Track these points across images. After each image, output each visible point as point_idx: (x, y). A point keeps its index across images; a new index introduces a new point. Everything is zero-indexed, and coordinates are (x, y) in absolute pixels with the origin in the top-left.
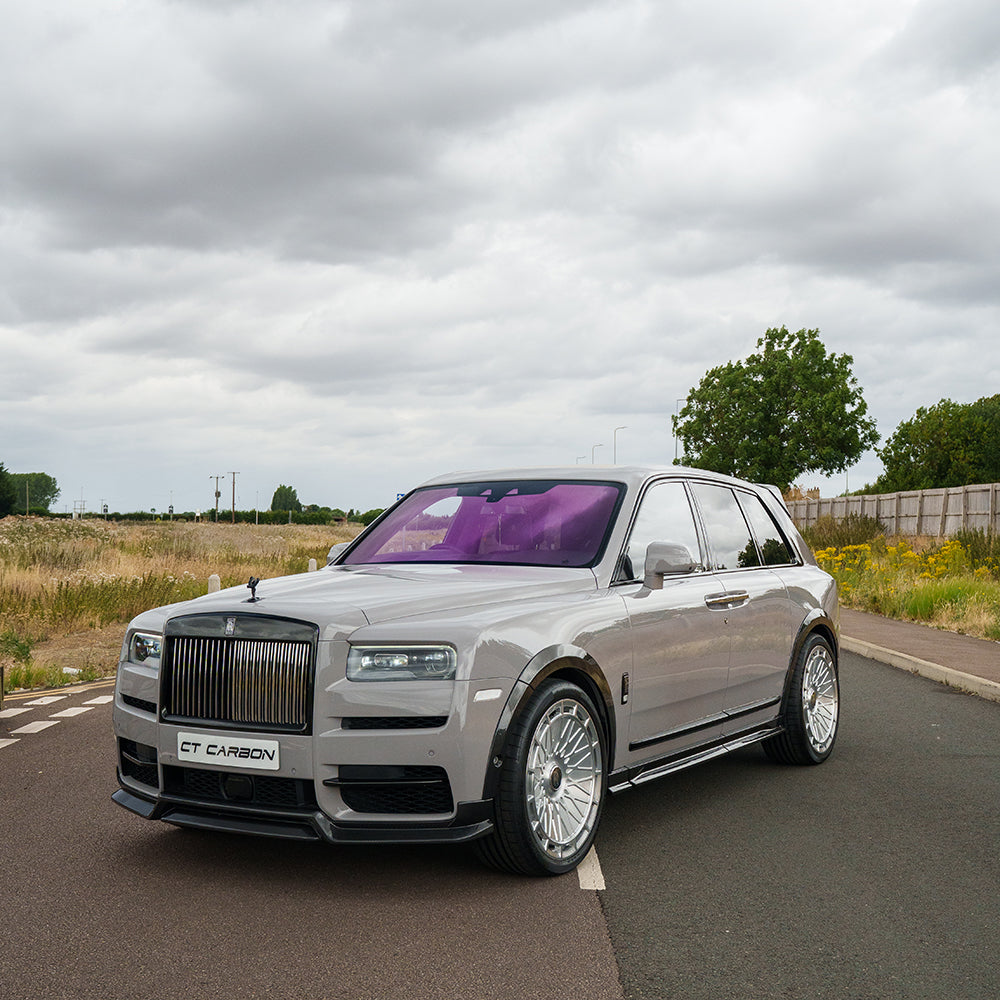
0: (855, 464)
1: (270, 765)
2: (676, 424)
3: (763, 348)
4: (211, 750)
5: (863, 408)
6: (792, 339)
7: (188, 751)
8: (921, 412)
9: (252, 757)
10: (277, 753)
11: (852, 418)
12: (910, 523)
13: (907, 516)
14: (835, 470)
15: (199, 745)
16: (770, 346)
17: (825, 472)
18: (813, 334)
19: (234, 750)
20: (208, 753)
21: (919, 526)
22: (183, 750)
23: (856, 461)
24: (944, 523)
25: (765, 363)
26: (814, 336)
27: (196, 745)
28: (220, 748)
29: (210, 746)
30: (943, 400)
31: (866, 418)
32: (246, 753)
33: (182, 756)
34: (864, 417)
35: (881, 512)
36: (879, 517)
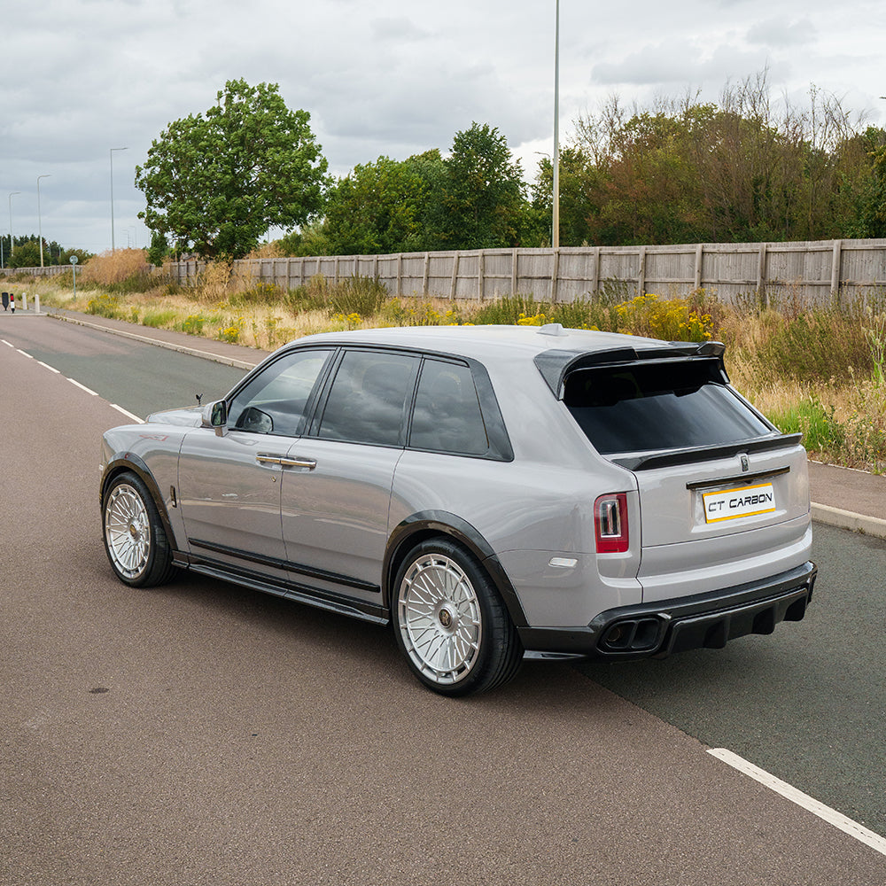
2: (138, 175)
3: (223, 100)
5: (324, 167)
6: (253, 91)
11: (317, 175)
12: (414, 284)
13: (411, 277)
16: (230, 97)
18: (273, 89)
21: (427, 287)
24: (455, 286)
25: (227, 116)
26: (274, 90)
31: (325, 175)
34: (324, 174)
35: (380, 272)
36: (378, 278)
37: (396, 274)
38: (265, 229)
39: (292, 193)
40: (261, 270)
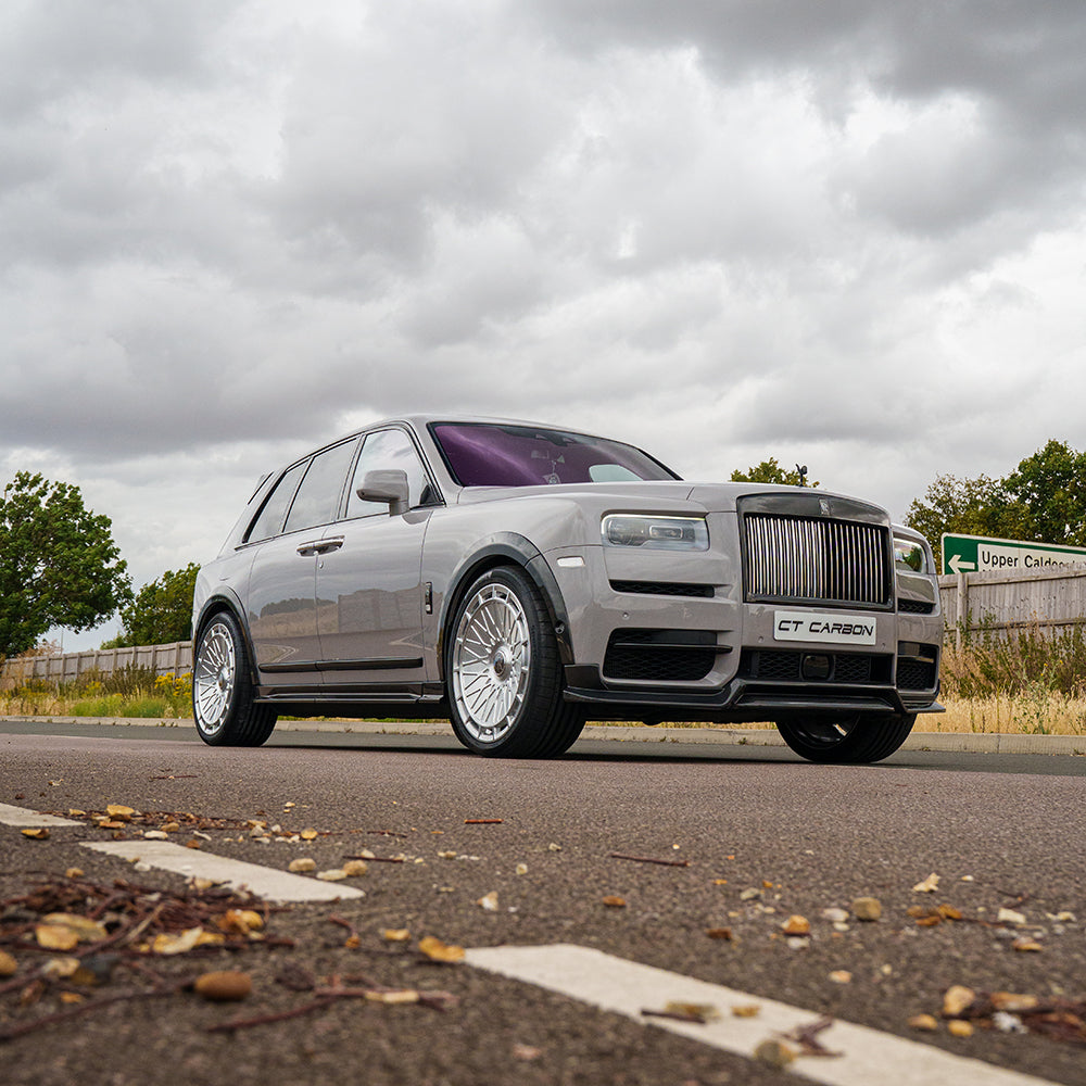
0: (107, 621)
1: (868, 641)
4: (814, 627)
5: (122, 566)
7: (788, 629)
8: (168, 575)
9: (854, 633)
10: (874, 629)
14: (84, 628)
15: (802, 623)
17: (73, 629)
19: (837, 627)
20: (811, 630)
22: (780, 629)
23: (109, 618)
27: (797, 623)
28: (823, 625)
29: (813, 624)
30: (192, 564)
31: (122, 576)
32: (848, 629)
33: (779, 635)
35: (158, 662)
36: (155, 669)
37: (173, 664)
38: (46, 629)
39: (80, 591)
40: (35, 669)
